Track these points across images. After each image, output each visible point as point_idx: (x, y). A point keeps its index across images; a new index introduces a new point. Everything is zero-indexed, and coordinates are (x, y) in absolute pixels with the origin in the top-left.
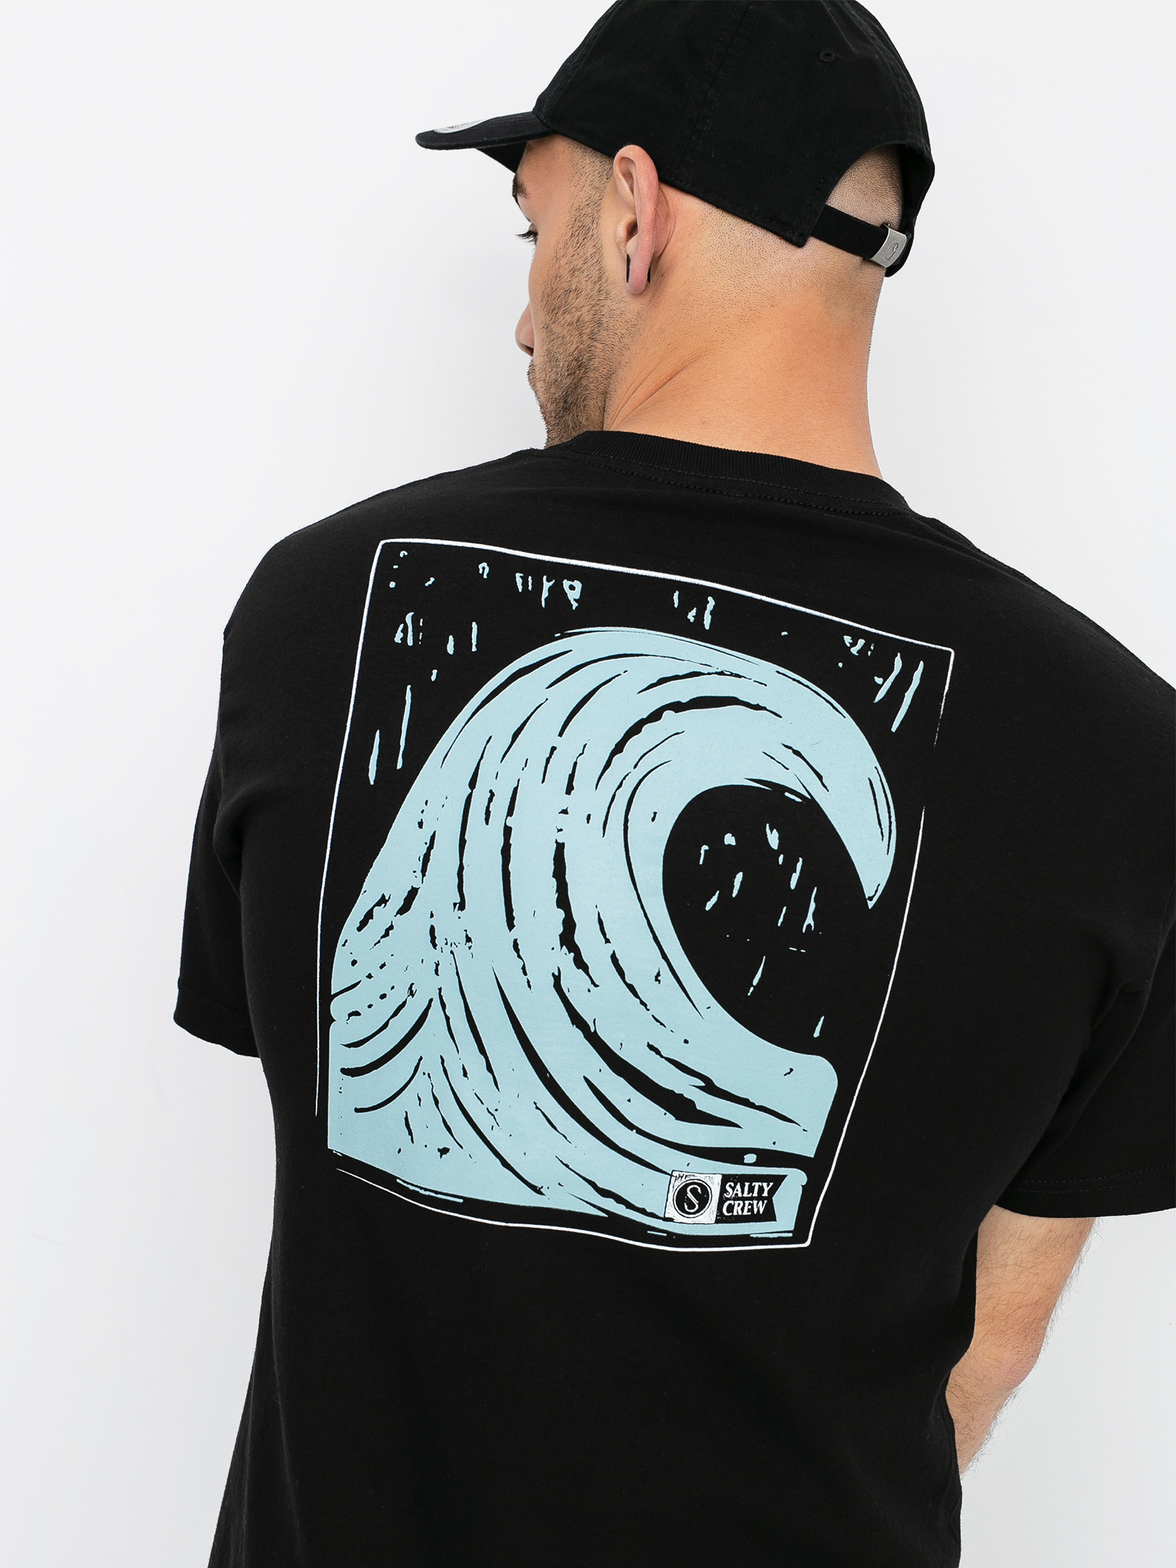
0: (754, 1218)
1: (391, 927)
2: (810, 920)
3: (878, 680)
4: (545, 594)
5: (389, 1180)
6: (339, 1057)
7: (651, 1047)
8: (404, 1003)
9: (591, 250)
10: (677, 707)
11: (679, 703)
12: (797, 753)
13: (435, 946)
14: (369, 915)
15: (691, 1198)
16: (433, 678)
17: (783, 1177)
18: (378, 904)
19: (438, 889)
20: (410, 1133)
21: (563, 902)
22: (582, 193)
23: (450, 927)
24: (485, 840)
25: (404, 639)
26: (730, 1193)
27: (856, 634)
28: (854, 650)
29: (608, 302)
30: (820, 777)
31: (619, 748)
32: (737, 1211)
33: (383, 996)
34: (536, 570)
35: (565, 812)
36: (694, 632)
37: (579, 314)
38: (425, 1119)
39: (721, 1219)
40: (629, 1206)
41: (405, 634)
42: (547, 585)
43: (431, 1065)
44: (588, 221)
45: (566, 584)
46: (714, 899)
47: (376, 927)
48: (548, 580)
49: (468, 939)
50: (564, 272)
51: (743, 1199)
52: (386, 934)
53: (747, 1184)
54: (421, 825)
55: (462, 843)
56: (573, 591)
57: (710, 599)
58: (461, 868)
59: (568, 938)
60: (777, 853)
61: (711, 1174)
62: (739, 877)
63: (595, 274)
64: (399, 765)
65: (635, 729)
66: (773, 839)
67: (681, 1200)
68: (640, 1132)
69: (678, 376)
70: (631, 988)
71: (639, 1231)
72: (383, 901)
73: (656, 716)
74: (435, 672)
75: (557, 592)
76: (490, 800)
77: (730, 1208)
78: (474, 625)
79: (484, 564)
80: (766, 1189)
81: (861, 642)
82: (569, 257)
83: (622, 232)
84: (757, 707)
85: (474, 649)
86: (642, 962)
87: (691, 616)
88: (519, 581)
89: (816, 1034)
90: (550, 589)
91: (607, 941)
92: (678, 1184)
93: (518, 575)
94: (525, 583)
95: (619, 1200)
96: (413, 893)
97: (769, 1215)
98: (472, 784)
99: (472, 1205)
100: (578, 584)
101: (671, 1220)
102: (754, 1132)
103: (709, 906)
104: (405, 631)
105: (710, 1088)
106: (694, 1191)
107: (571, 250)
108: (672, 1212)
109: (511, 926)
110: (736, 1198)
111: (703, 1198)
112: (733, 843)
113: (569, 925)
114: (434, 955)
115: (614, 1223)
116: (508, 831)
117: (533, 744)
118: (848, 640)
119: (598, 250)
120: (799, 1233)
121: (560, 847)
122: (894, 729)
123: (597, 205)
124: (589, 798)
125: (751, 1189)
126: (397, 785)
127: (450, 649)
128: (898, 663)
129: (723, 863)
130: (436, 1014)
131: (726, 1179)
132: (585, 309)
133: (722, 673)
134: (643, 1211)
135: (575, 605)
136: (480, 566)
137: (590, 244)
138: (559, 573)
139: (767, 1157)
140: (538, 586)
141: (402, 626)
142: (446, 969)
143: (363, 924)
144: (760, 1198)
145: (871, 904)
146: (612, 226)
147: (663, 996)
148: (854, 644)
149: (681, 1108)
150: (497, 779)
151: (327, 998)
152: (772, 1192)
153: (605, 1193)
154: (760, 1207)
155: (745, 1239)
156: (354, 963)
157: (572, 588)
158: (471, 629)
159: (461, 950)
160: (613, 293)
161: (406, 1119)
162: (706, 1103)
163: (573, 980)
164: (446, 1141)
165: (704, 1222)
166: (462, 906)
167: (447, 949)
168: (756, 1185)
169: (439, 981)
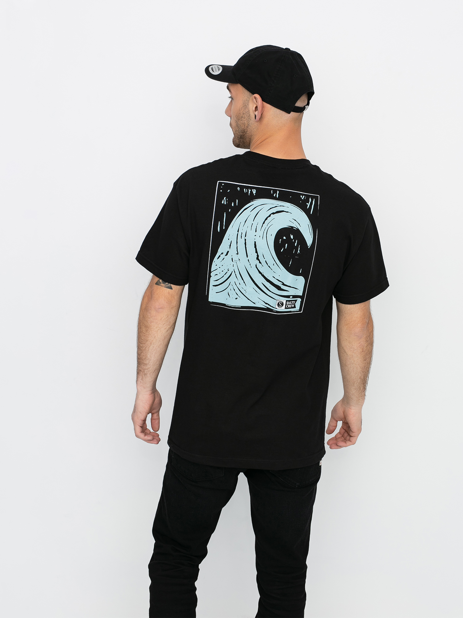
0: (292, 308)
1: (224, 258)
2: (299, 251)
3: (307, 204)
4: (249, 193)
5: (224, 305)
6: (212, 283)
7: (273, 277)
8: (227, 272)
9: (247, 111)
10: (273, 213)
11: (274, 213)
12: (295, 220)
13: (233, 261)
14: (220, 256)
15: (280, 304)
16: (230, 211)
17: (297, 300)
18: (221, 254)
19: (233, 251)
20: (229, 296)
21: (256, 252)
22: (245, 98)
23: (236, 258)
24: (241, 242)
25: (224, 203)
26: (288, 304)
27: (303, 195)
28: (303, 198)
29: (251, 121)
30: (299, 224)
31: (264, 223)
32: (289, 307)
33: (223, 271)
34: (247, 188)
35: (255, 236)
36: (275, 198)
37: (244, 122)
38: (232, 293)
39: (286, 308)
40: (270, 306)
41: (224, 202)
42: (250, 191)
43: (233, 283)
44: (246, 104)
45: (253, 190)
46: (283, 249)
47: (221, 258)
48: (250, 190)
49: (239, 260)
50: (242, 113)
51: (290, 304)
52: (223, 260)
53: (291, 302)
54: (229, 239)
55: (237, 242)
56: (254, 192)
57: (278, 191)
58: (237, 247)
59: (258, 259)
60: (293, 239)
61: (284, 300)
62: (286, 245)
63: (248, 115)
64: (224, 228)
65: (266, 219)
66: (292, 237)
67: (278, 305)
68: (272, 292)
69: (266, 140)
70: (269, 266)
71: (271, 311)
72: (222, 253)
73: (270, 216)
74: (230, 210)
75: (251, 192)
76: (242, 234)
77: (288, 306)
78: (237, 200)
79: (239, 188)
80: (294, 302)
81: (304, 196)
82: (242, 111)
83: (254, 109)
84: (287, 212)
85: (237, 205)
86: (271, 262)
87: (274, 195)
88: (245, 190)
89: (300, 272)
90: (250, 192)
91: (264, 258)
92: (278, 302)
93: (245, 189)
94: (246, 191)
95: (269, 305)
96: (228, 252)
97: (295, 307)
98: (238, 231)
99: (242, 307)
100: (255, 190)
101: (277, 308)
102: (292, 292)
103: (282, 251)
104: (224, 201)
105: (283, 284)
106: (281, 303)
107: (243, 109)
108: (277, 307)
109: (247, 257)
110: (289, 304)
111: (282, 304)
112: (285, 238)
113: (258, 256)
114: (232, 263)
115: (268, 309)
116: (245, 240)
117: (249, 223)
118: (301, 196)
119: (249, 111)
120: (300, 310)
121: (255, 242)
122: (311, 213)
123: (249, 101)
124: (260, 233)
125: (291, 303)
126: (223, 232)
127: (233, 205)
128: (310, 200)
129: (284, 242)
130: (233, 274)
131: (287, 301)
132: (246, 121)
133: (281, 206)
134: (272, 307)
135: (255, 194)
136: (238, 188)
137: (247, 109)
138: (252, 188)
139: (294, 297)
140: (248, 191)
141: (223, 200)
142: (235, 265)
143: (218, 258)
144: (293, 304)
145: (309, 247)
146: (252, 107)
147: (275, 268)
148: (302, 197)
149: (279, 288)
150: (243, 230)
151: (210, 272)
152: (295, 303)
153: (266, 304)
154: (293, 306)
155: (290, 312)
156: (216, 265)
157: (254, 191)
158: (236, 201)
159: (238, 262)
160: (252, 119)
161: (228, 293)
162: (283, 287)
163: (259, 266)
164: (237, 296)
165: (283, 309)
166: (238, 254)
167: (235, 262)
168: (292, 302)
169: (234, 268)
